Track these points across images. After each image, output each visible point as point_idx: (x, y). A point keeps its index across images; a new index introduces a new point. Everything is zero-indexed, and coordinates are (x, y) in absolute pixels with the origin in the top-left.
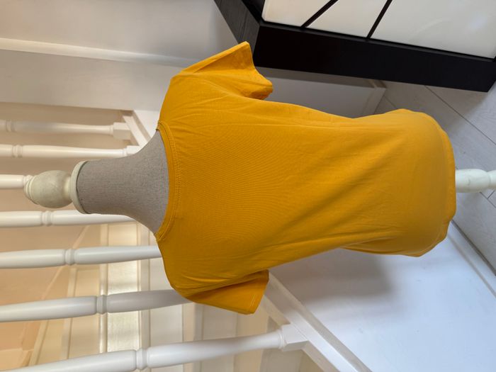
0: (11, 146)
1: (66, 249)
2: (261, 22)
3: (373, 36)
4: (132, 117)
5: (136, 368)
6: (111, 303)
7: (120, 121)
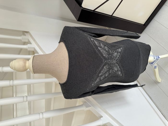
2: (81, 8)
3: (113, 15)
5: (40, 119)
7: (24, 35)
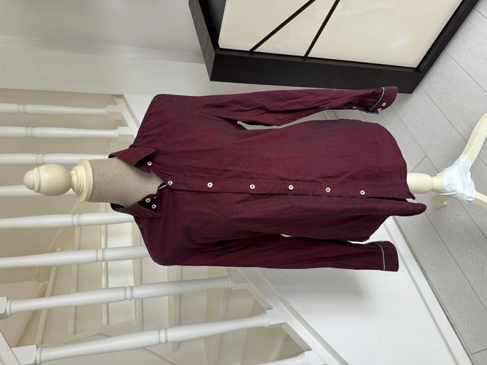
0: (24, 128)
1: (74, 214)
2: (217, 49)
3: (309, 56)
4: (122, 100)
5: (126, 299)
6: (109, 254)
7: (113, 104)
